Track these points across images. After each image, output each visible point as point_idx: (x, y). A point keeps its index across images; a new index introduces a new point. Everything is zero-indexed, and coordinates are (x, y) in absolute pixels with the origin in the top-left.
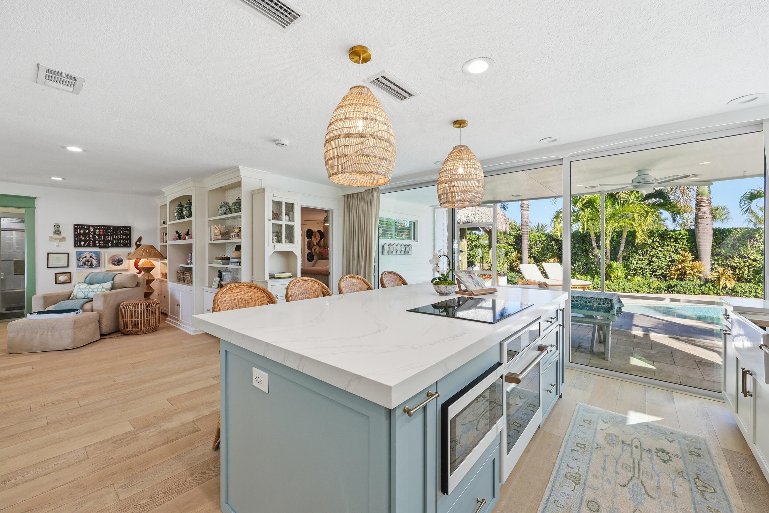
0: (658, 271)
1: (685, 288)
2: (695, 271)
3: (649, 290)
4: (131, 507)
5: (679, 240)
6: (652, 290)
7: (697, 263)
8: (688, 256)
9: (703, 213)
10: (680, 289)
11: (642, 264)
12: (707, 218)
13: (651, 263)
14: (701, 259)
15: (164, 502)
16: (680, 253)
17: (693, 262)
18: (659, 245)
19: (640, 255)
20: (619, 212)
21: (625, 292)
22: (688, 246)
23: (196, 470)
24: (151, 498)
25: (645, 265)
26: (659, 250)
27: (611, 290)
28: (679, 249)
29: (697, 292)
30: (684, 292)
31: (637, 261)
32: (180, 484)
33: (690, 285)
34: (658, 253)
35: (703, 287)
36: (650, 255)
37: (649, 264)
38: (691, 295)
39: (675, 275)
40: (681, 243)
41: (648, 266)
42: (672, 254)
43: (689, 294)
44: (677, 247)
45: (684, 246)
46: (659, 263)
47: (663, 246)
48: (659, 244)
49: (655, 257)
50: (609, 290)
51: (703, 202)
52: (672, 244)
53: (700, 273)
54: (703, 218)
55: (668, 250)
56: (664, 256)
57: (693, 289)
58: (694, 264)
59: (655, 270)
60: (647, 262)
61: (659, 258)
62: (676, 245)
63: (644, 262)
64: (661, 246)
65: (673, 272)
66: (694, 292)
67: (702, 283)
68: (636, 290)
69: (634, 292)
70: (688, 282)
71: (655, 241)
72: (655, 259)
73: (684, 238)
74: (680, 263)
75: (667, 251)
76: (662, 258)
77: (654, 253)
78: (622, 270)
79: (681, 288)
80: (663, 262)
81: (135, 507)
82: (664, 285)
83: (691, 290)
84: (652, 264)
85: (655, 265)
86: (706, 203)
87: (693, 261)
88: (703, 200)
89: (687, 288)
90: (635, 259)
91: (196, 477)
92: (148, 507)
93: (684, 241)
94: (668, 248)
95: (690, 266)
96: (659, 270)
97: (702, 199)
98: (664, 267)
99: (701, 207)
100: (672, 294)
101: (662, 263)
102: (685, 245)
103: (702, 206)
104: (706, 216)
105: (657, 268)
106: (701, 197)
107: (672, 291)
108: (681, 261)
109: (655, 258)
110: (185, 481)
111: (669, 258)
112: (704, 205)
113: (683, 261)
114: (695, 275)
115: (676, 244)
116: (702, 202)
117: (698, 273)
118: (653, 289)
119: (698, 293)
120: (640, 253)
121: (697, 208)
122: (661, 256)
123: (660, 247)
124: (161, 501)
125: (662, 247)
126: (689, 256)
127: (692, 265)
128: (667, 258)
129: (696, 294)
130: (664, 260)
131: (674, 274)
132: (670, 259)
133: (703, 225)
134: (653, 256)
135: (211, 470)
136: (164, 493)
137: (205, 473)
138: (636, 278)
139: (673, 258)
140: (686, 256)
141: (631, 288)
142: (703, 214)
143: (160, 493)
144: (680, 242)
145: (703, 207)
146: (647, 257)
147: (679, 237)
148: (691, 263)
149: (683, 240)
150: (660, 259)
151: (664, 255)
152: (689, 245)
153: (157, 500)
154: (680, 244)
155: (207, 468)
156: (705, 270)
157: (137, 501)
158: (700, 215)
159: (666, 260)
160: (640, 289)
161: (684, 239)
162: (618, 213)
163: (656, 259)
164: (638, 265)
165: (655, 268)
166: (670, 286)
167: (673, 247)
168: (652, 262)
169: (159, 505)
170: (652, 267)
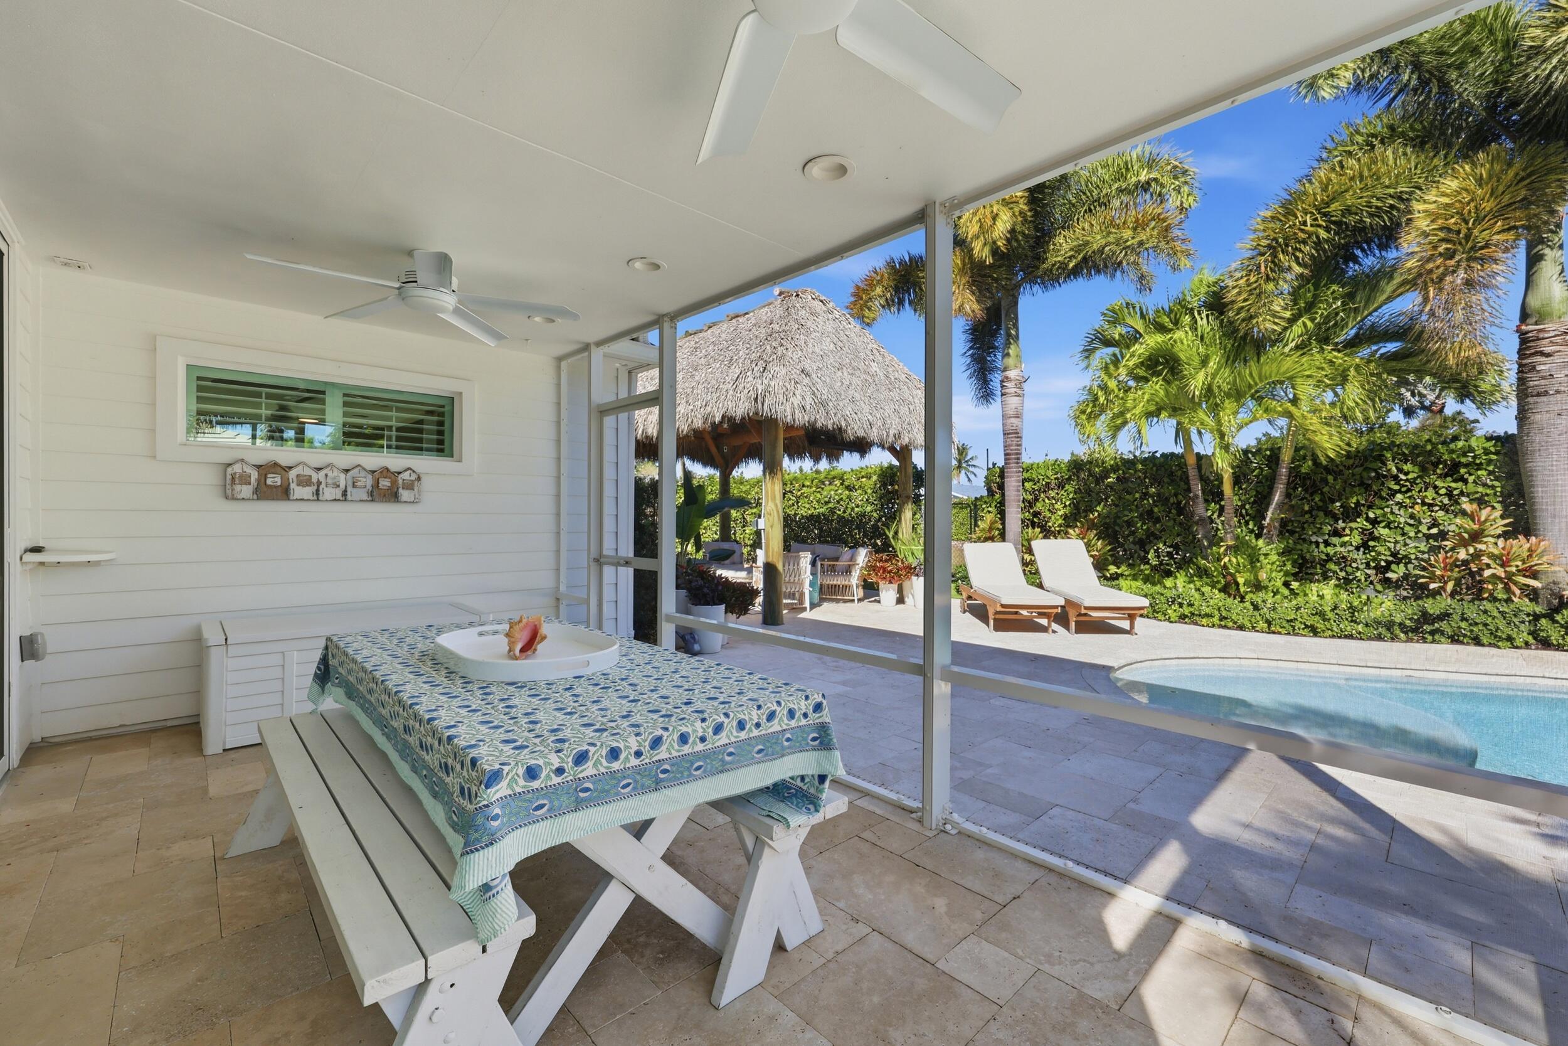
0: (1394, 567)
1: (1476, 624)
2: (1514, 569)
3: (1349, 628)
5: (1463, 471)
6: (1360, 628)
7: (1520, 545)
8: (1492, 517)
10: (1459, 627)
11: (1343, 544)
12: (1558, 392)
13: (1371, 543)
14: (1536, 530)
16: (1464, 513)
17: (1506, 540)
18: (1397, 487)
19: (1336, 519)
20: (1252, 383)
21: (1274, 633)
22: (1493, 487)
25: (1351, 548)
26: (1398, 503)
27: (1231, 624)
28: (1465, 500)
29: (1519, 642)
30: (1472, 639)
31: (1326, 537)
33: (1496, 614)
34: (1392, 513)
35: (1543, 621)
36: (1368, 519)
37: (1364, 546)
38: (1499, 647)
39: (1446, 583)
40: (1471, 479)
41: (1361, 553)
42: (1441, 513)
43: (1490, 645)
44: (1455, 492)
45: (1480, 489)
46: (1396, 542)
47: (1409, 490)
48: (1397, 483)
49: (1383, 524)
50: (1223, 623)
51: (1543, 342)
52: (1439, 483)
53: (1535, 575)
54: (1546, 393)
55: (1426, 500)
56: (1412, 522)
57: (1505, 630)
58: (1512, 547)
59: (1383, 563)
60: (1356, 539)
61: (1398, 528)
62: (1453, 485)
63: (1347, 539)
64: (1404, 489)
65: (1438, 573)
66: (1510, 639)
67: (1539, 609)
68: (1307, 626)
70: (1487, 605)
71: (1385, 476)
72: (1382, 531)
73: (1481, 464)
74: (1465, 544)
75: (1424, 504)
76: (1407, 528)
77: (1379, 512)
78: (1273, 563)
79: (1464, 625)
80: (1408, 541)
82: (1406, 613)
83: (1499, 634)
84: (1374, 547)
85: (1380, 549)
86: (1554, 344)
87: (1506, 535)
88: (1546, 335)
89: (1486, 625)
90: (1320, 529)
93: (1479, 473)
94: (1426, 497)
95: (1496, 552)
96: (1398, 564)
97: (1541, 330)
98: (1413, 557)
99: (1539, 359)
100: (1433, 641)
101: (1406, 545)
102: (1485, 485)
103: (1542, 354)
104: (1556, 387)
105: (1390, 559)
106: (1536, 324)
107: (1432, 633)
108: (1466, 536)
109: (1384, 527)
111: (1429, 528)
112: (1547, 350)
113: (1476, 537)
114: (1516, 583)
115: (1453, 481)
116: (1539, 343)
117: (1524, 576)
118: (1367, 625)
119: (1523, 645)
120: (1336, 511)
121: (1524, 362)
122: (1402, 520)
123: (1399, 491)
125: (1406, 492)
126: (1494, 518)
127: (1503, 549)
128: (1424, 529)
129: (1517, 647)
130: (1412, 534)
131: (1443, 576)
132: (1434, 531)
133: (1545, 416)
134: (1374, 522)
138: (1314, 589)
139: (1441, 527)
140: (1483, 519)
141: (1291, 621)
142: (1544, 382)
144: (1466, 476)
145: (1544, 359)
146: (1359, 523)
147: (1463, 460)
148: (1501, 542)
149: (1478, 469)
150: (1399, 531)
151: (1412, 516)
152: (1496, 483)
154: (1466, 481)
156: (1553, 568)
158: (1534, 382)
159: (1420, 535)
160: (1320, 625)
161: (1479, 467)
162: (1250, 387)
163: (1386, 531)
164: (1329, 548)
165: (1383, 557)
166: (1426, 617)
167: (1443, 491)
168: (1375, 538)
170: (1373, 554)
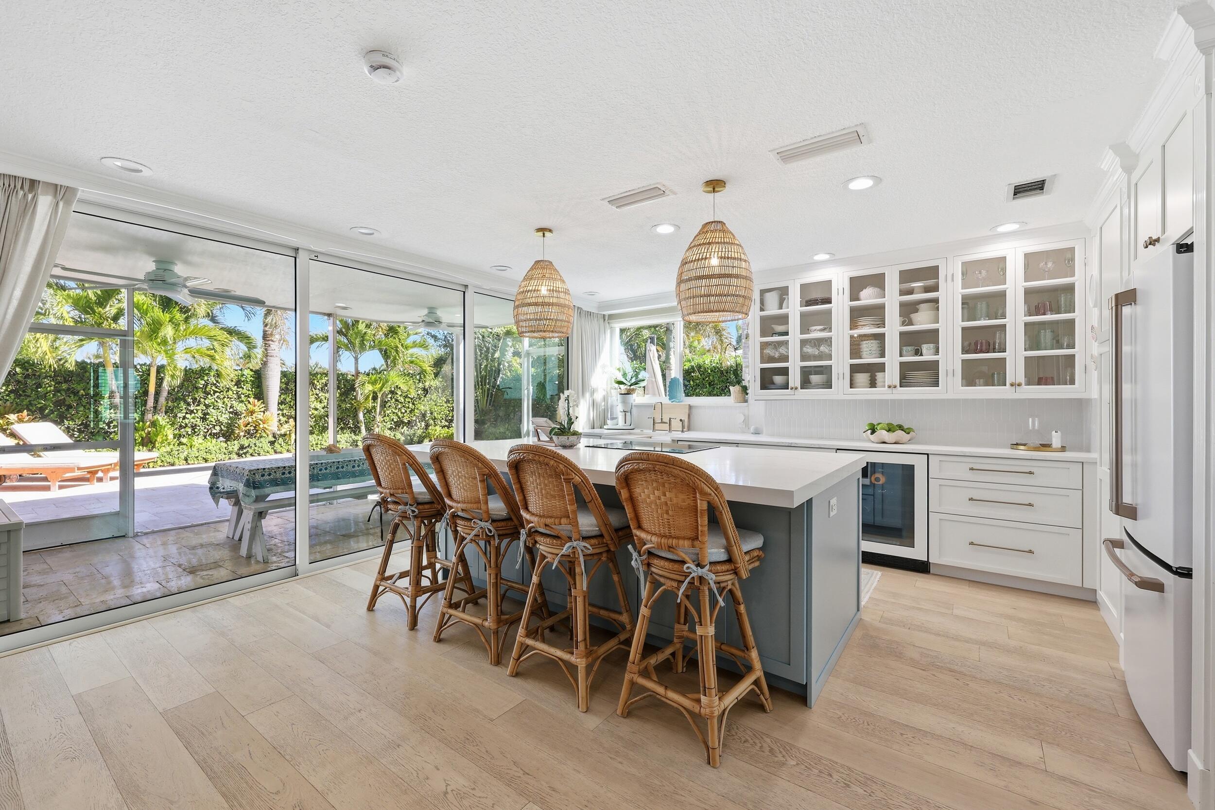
0: (215, 427)
4: (876, 798)
8: (258, 404)
9: (272, 350)
12: (276, 356)
13: (206, 417)
14: (269, 409)
15: (842, 766)
17: (264, 413)
18: (216, 390)
19: (189, 404)
22: (252, 391)
23: (771, 764)
24: (848, 786)
26: (217, 397)
28: (243, 396)
32: (806, 767)
34: (215, 401)
35: (276, 444)
36: (204, 404)
37: (203, 418)
40: (245, 387)
41: (201, 422)
42: (234, 402)
44: (239, 393)
45: (248, 392)
47: (221, 391)
49: (212, 407)
51: (273, 336)
52: (233, 389)
56: (223, 406)
58: (266, 415)
60: (199, 415)
61: (218, 409)
62: (239, 390)
65: (243, 428)
69: (201, 462)
72: (211, 410)
73: (248, 381)
74: (248, 415)
81: (872, 794)
84: (208, 418)
85: (211, 419)
87: (264, 411)
88: (274, 334)
90: (182, 410)
91: (783, 756)
92: (861, 779)
93: (248, 385)
95: (260, 417)
97: (271, 331)
99: (270, 342)
101: (221, 417)
103: (272, 341)
105: (214, 424)
108: (249, 412)
110: (797, 764)
113: (253, 412)
115: (238, 388)
120: (189, 400)
122: (220, 405)
123: (218, 392)
124: (842, 770)
127: (264, 416)
128: (227, 409)
130: (223, 412)
131: (244, 430)
132: (231, 410)
133: (271, 365)
134: (208, 406)
135: (761, 747)
136: (831, 776)
137: (771, 751)
138: (195, 441)
139: (235, 408)
140: (255, 404)
142: (272, 352)
143: (834, 781)
144: (243, 386)
146: (202, 407)
147: (242, 379)
148: (262, 414)
150: (219, 411)
151: (224, 403)
152: (253, 389)
153: (844, 776)
154: (243, 388)
155: (762, 753)
156: (273, 423)
157: (865, 799)
158: (268, 352)
159: (227, 412)
160: (209, 456)
161: (247, 383)
163: (213, 410)
165: (211, 423)
166: (241, 448)
167: (235, 392)
168: (208, 414)
169: (849, 769)
170: (207, 422)
